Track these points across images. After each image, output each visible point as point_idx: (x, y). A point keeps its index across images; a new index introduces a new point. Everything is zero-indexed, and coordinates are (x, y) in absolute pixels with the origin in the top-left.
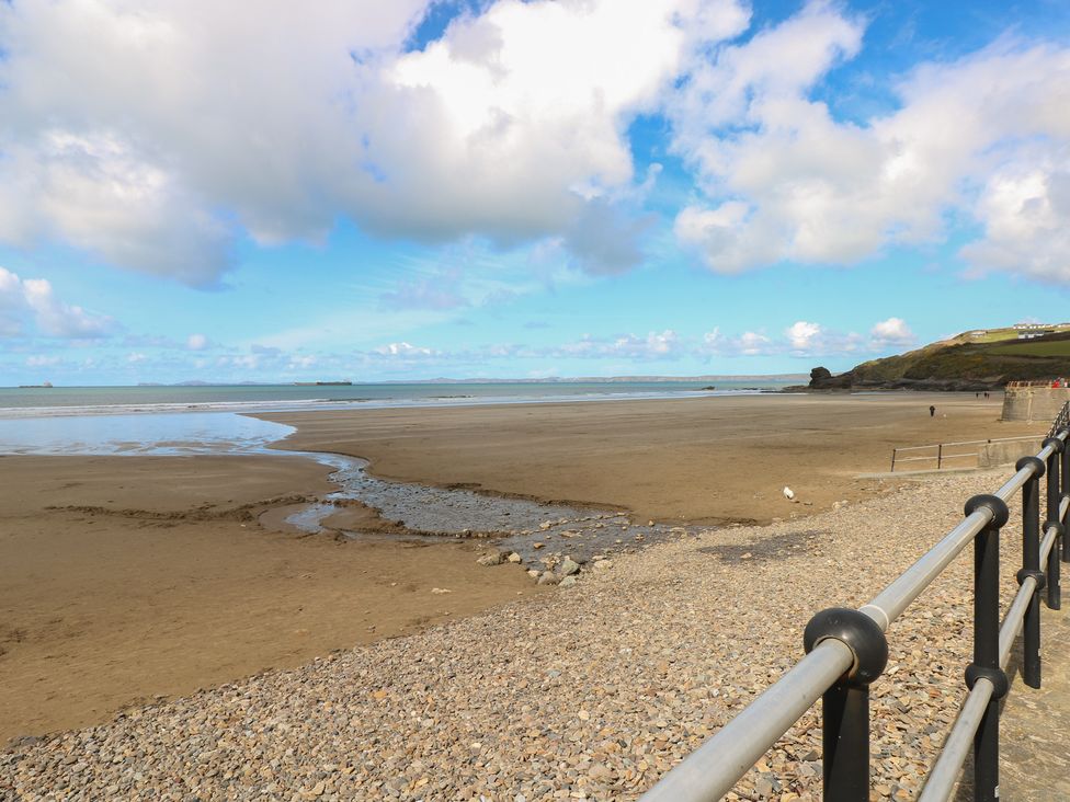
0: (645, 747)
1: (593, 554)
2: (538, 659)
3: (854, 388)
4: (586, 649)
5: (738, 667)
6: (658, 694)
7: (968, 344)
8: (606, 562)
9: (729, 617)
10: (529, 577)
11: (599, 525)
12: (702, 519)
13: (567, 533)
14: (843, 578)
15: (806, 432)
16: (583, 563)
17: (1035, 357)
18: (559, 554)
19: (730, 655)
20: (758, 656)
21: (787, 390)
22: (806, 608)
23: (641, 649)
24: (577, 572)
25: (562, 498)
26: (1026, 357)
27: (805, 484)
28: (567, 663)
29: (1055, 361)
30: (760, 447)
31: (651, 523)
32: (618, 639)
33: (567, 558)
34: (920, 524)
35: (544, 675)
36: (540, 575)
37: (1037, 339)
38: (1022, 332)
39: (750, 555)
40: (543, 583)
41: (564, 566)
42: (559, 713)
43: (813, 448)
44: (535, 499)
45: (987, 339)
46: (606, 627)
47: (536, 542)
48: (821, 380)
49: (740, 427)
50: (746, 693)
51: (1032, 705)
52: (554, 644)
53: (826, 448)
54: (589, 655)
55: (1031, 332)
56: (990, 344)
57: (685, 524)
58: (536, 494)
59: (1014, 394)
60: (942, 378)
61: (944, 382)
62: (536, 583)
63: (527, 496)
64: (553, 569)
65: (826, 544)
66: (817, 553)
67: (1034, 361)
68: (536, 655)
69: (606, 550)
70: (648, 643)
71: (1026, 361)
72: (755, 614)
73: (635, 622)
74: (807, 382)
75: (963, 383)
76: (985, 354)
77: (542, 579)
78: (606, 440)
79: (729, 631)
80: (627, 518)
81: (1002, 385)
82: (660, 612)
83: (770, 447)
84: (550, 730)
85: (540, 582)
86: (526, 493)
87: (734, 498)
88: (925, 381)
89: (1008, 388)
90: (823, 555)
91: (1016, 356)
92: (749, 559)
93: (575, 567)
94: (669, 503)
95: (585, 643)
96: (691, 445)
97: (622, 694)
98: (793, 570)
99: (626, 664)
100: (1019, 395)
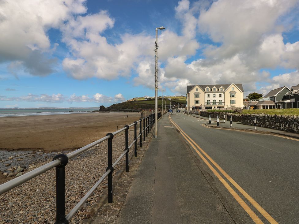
0: (42, 214)
1: (29, 164)
2: (5, 201)
3: (110, 111)
4: (24, 193)
5: (72, 187)
6: (48, 199)
7: (135, 101)
8: (34, 166)
9: (71, 174)
10: (3, 176)
11: (32, 155)
12: (67, 149)
13: (20, 159)
14: (102, 159)
15: (98, 123)
16: (25, 168)
17: (147, 104)
18: (16, 166)
19: (71, 184)
20: (78, 182)
21: (93, 112)
22: (92, 168)
23: (43, 189)
24: (23, 171)
25: (18, 148)
26: (146, 104)
27: (96, 136)
28: (17, 199)
29: (151, 105)
30: (85, 127)
31: (50, 152)
32: (36, 188)
33: (19, 167)
34: (121, 143)
35: (7, 205)
36: (8, 174)
37: (148, 100)
38: (145, 99)
39: (79, 157)
40: (9, 177)
41: (18, 170)
42: (13, 214)
43: (99, 127)
44: (7, 149)
45: (139, 100)
46: (32, 185)
47: (6, 164)
48: (102, 109)
49: (80, 122)
50: (73, 192)
51: (126, 175)
52: (12, 194)
53: (102, 127)
54: (25, 195)
55: (147, 99)
56: (139, 101)
57: (62, 151)
58: (7, 148)
59: (143, 112)
60: (129, 109)
61: (130, 110)
62: (6, 177)
63: (3, 149)
64: (13, 172)
65: (100, 151)
66: (97, 154)
67: (147, 105)
68: (4, 200)
69: (34, 162)
70: (46, 187)
71: (146, 105)
72: (79, 172)
73: (42, 182)
74: (99, 110)
75: (134, 110)
76: (138, 103)
77: (8, 175)
78: (36, 128)
79: (71, 178)
80: (42, 152)
81: (141, 110)
82: (51, 177)
83: (88, 127)
84: (9, 220)
85: (8, 177)
86: (3, 147)
87: (77, 142)
88: (126, 109)
89: (142, 111)
90: (99, 154)
91: (144, 104)
92: (79, 158)
93: (22, 169)
94: (56, 146)
95: (24, 191)
96: (65, 128)
97: (36, 203)
98: (91, 159)
99: (38, 194)
100: (144, 113)
